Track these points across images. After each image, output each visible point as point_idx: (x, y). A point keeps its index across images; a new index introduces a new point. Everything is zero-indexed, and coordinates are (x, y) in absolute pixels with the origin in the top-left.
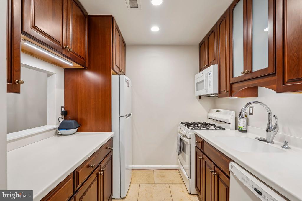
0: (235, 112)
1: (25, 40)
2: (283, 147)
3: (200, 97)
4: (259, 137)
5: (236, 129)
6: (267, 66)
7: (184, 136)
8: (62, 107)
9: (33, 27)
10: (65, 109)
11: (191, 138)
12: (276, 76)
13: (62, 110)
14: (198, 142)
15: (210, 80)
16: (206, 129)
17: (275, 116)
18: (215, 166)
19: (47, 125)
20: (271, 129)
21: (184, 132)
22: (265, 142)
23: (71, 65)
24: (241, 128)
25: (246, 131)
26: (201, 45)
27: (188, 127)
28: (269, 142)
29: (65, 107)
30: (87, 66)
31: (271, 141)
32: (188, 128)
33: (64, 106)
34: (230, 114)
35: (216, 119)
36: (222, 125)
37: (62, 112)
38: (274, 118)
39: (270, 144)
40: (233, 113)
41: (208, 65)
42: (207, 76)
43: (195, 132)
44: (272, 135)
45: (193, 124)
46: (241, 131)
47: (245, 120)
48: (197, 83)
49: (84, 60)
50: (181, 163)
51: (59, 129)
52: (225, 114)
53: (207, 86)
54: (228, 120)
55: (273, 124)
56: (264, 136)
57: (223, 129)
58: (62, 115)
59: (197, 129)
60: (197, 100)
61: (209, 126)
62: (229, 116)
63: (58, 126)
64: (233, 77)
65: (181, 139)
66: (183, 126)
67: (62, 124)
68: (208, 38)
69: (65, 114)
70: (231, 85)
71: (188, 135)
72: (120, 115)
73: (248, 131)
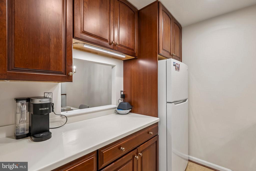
1: (84, 44)
8: (121, 91)
9: (82, 32)
10: (124, 93)
13: (122, 94)
19: (111, 104)
23: (124, 57)
29: (124, 92)
30: (137, 55)
33: (123, 90)
37: (121, 95)
49: (134, 51)
51: (118, 109)
58: (121, 97)
63: (117, 106)
67: (120, 104)
69: (123, 96)
72: (167, 101)
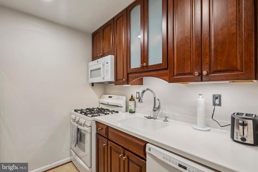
0: (125, 97)
2: (164, 121)
3: (93, 84)
4: (147, 116)
5: (126, 111)
6: (161, 62)
7: (81, 125)
11: (91, 126)
12: (168, 70)
14: (101, 129)
15: (107, 68)
16: (104, 114)
17: (158, 100)
18: (124, 151)
20: (156, 109)
21: (82, 121)
22: (152, 119)
24: (131, 110)
25: (134, 112)
26: (95, 35)
27: (86, 114)
28: (155, 119)
31: (155, 118)
32: (87, 116)
34: (122, 99)
35: (109, 104)
36: (116, 109)
38: (158, 101)
39: (155, 120)
40: (124, 98)
41: (103, 55)
42: (104, 65)
43: (96, 119)
44: (157, 113)
45: (88, 111)
46: (132, 112)
47: (134, 103)
48: (91, 71)
50: (76, 154)
52: (118, 99)
53: (104, 74)
54: (121, 104)
55: (157, 105)
56: (152, 114)
57: (117, 112)
59: (97, 116)
60: (90, 87)
61: (104, 111)
62: (121, 101)
64: (130, 68)
65: (78, 129)
66: (78, 114)
68: (103, 30)
70: (128, 74)
71: (88, 124)
73: (135, 112)
